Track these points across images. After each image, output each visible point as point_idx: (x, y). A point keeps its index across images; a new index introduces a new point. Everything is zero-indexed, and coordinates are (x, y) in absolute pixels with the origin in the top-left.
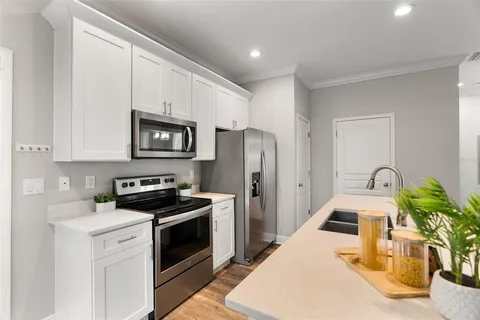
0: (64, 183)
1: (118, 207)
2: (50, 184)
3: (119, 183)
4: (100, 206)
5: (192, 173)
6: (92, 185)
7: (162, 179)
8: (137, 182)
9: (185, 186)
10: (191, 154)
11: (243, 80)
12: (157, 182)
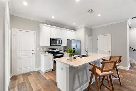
0: (41, 49)
1: (49, 53)
2: (40, 49)
3: (49, 49)
4: (46, 53)
5: (63, 48)
6: (45, 49)
7: (56, 49)
8: (52, 49)
9: (61, 51)
10: (61, 45)
11: (74, 29)
12: (55, 49)
